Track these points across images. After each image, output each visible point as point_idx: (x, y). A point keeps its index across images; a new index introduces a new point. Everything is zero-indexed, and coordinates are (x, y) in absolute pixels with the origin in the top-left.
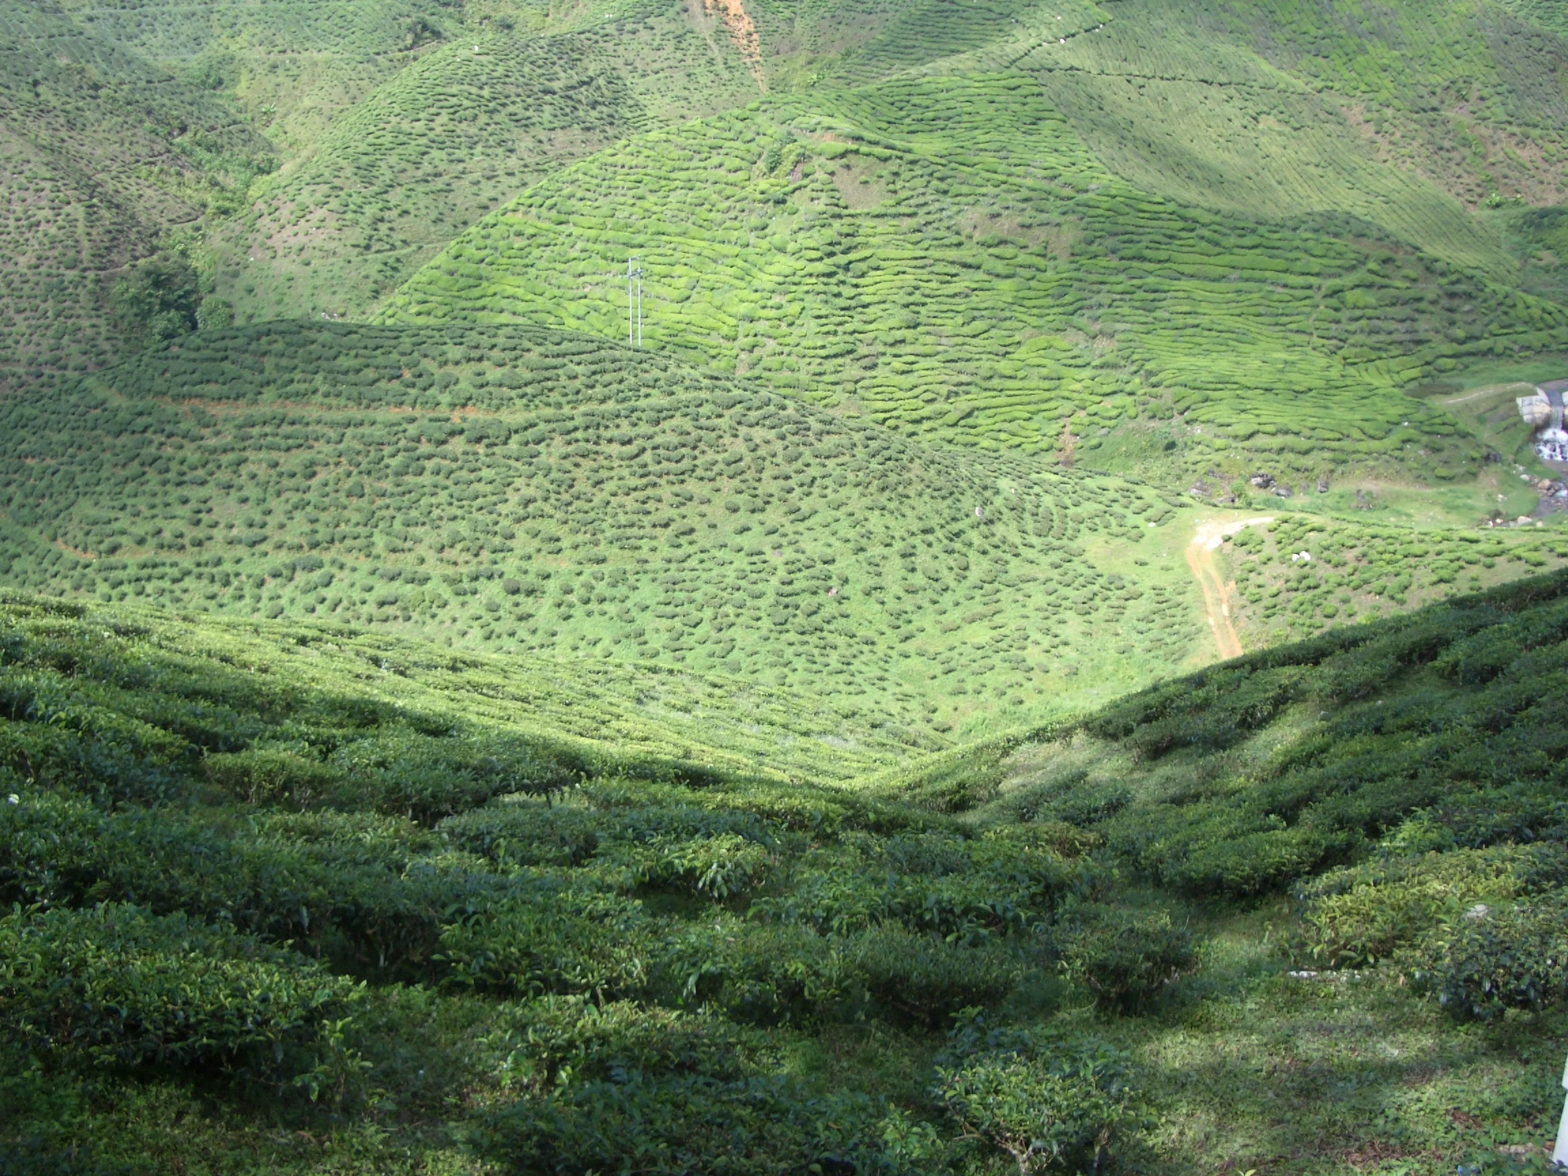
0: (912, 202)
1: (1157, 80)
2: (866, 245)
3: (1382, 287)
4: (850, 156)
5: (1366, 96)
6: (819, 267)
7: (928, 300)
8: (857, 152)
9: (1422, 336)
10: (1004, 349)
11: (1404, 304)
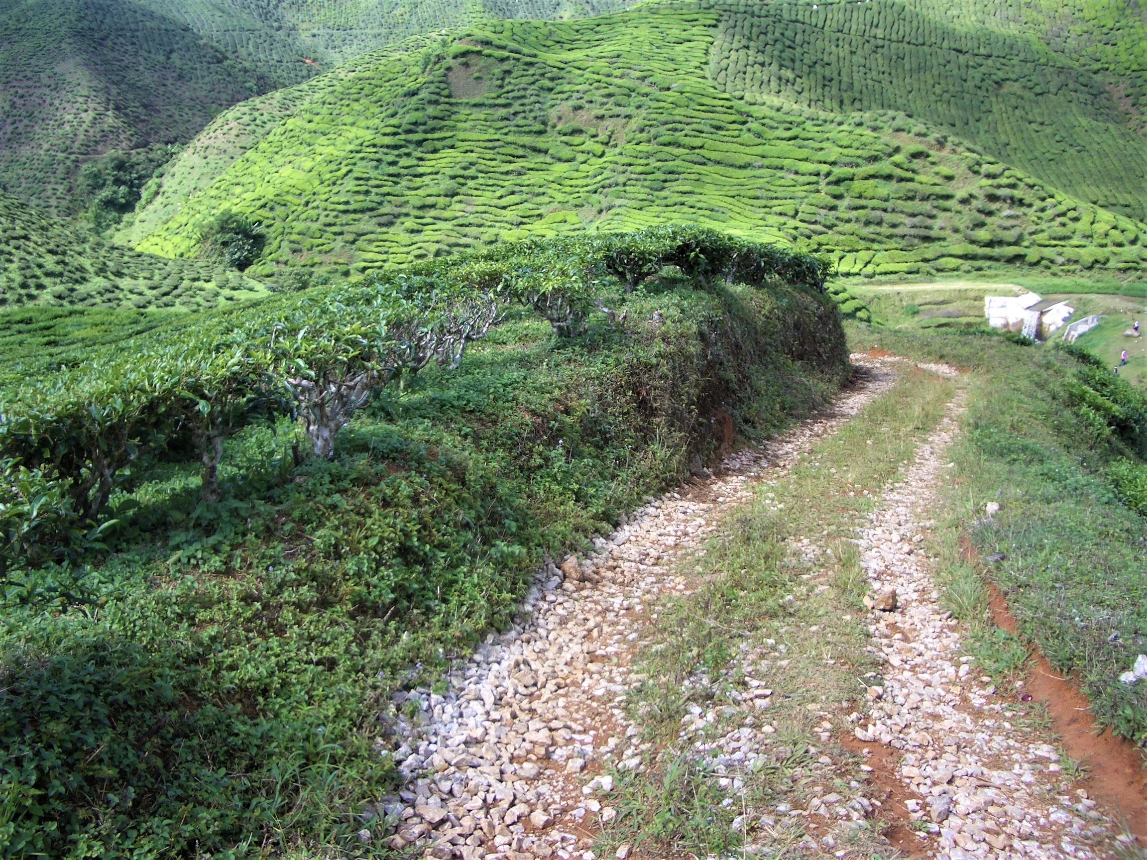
0: (511, 95)
1: (905, 45)
2: (453, 128)
3: (901, 180)
4: (472, 56)
5: (1134, 74)
6: (388, 140)
7: (480, 175)
8: (479, 53)
9: (933, 233)
10: (520, 219)
11: (922, 200)
